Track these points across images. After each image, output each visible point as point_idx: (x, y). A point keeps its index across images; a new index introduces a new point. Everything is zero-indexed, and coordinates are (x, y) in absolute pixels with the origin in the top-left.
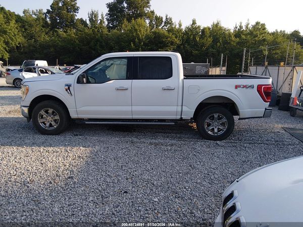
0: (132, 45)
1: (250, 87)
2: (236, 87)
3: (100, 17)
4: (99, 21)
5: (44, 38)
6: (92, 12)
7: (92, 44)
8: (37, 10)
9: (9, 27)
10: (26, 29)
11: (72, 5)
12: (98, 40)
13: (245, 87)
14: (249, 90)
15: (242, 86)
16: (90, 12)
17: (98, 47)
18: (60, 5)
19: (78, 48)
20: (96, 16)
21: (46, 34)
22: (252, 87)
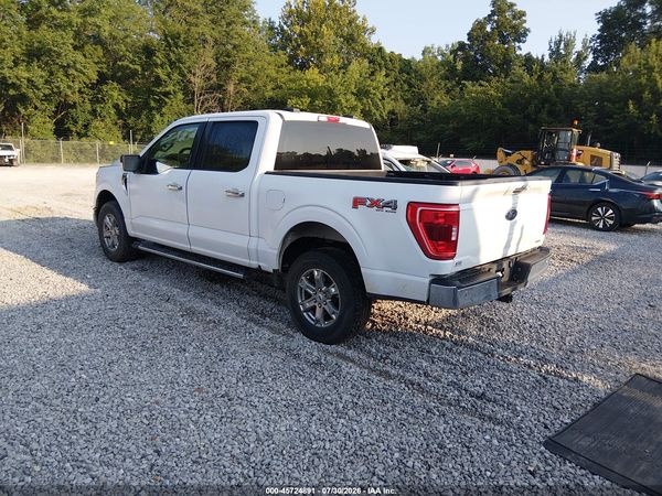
0: (631, 107)
1: (387, 205)
2: (357, 202)
3: (578, 47)
4: (574, 57)
5: (440, 99)
6: (561, 36)
7: (532, 108)
8: (447, 46)
9: (374, 84)
10: (411, 86)
11: (513, 27)
12: (546, 100)
13: (375, 203)
14: (385, 214)
15: (368, 203)
16: (555, 37)
17: (544, 116)
18: (488, 29)
19: (500, 119)
20: (569, 44)
21: (448, 92)
22: (392, 205)
